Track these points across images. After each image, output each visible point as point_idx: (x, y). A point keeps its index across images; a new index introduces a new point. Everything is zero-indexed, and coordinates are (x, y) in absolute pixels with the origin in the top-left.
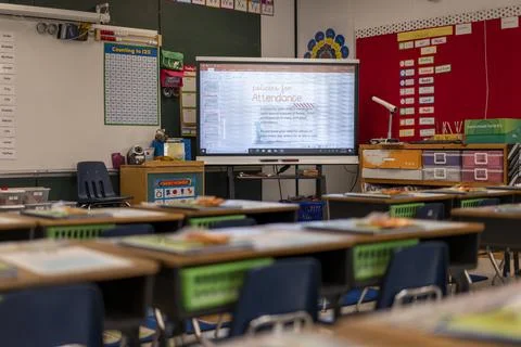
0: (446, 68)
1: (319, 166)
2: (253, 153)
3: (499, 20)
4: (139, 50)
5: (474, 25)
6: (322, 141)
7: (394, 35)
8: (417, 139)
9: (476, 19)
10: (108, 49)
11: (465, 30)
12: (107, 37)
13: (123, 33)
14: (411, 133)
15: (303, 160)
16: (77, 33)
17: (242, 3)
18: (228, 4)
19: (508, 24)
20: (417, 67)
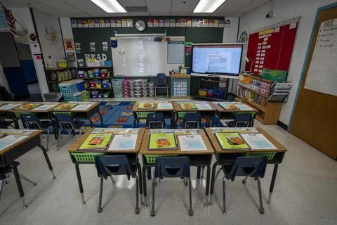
0: (269, 47)
1: (228, 79)
2: (206, 73)
3: (288, 26)
4: (176, 42)
5: (281, 28)
7: (258, 33)
8: (258, 73)
9: (282, 25)
10: (168, 43)
11: (277, 30)
12: (168, 40)
13: (172, 38)
14: (256, 70)
15: (221, 76)
16: (158, 40)
17: (216, 24)
18: (211, 25)
19: (293, 26)
20: (262, 45)
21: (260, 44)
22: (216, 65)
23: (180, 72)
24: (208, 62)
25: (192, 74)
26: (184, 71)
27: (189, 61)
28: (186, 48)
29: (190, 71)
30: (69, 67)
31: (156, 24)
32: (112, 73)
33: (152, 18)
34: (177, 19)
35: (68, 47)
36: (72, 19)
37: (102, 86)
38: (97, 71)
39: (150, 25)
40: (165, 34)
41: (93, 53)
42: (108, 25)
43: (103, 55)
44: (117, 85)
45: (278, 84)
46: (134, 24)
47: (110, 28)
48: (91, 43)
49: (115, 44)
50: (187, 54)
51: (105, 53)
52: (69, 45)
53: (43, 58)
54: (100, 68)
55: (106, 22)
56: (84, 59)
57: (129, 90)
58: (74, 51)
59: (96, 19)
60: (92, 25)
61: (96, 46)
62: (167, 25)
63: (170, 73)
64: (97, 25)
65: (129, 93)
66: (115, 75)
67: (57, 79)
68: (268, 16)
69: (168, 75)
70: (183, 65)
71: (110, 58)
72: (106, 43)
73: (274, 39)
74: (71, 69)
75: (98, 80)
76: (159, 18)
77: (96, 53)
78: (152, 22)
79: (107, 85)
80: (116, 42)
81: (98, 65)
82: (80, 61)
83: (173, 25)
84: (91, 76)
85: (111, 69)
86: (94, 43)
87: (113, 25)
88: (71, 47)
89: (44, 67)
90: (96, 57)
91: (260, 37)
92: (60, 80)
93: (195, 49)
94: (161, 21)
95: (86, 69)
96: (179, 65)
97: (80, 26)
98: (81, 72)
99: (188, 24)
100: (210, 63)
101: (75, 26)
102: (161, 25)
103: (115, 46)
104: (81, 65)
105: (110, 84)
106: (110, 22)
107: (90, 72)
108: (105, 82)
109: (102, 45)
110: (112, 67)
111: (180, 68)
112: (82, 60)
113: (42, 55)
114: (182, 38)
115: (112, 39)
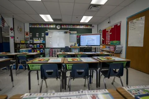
0: (111, 33)
1: (96, 48)
2: (86, 46)
3: (117, 25)
4: (73, 34)
5: (114, 26)
6: (95, 44)
7: (106, 29)
8: (108, 44)
9: (115, 25)
10: (70, 34)
11: (113, 27)
12: (70, 33)
13: (72, 32)
14: (107, 43)
15: (93, 47)
16: (66, 33)
17: (89, 27)
18: (87, 27)
19: (119, 25)
20: (108, 33)
21: (107, 33)
22: (90, 42)
23: (75, 45)
24: (87, 41)
25: (80, 46)
26: (77, 45)
27: (79, 41)
28: (77, 36)
29: (79, 45)
30: (26, 43)
31: (65, 27)
32: (45, 46)
33: (63, 24)
34: (74, 25)
35: (26, 35)
36: (30, 24)
37: (40, 52)
38: (38, 45)
39: (63, 27)
40: (69, 30)
41: (37, 37)
42: (45, 27)
43: (42, 38)
44: (47, 51)
45: (117, 46)
46: (56, 27)
47: (46, 28)
48: (37, 34)
49: (47, 34)
50: (78, 38)
51: (43, 37)
52: (27, 34)
53: (14, 38)
54: (40, 44)
55: (44, 25)
56: (33, 40)
57: (52, 53)
58: (29, 37)
59: (40, 24)
60: (38, 26)
61: (39, 35)
62: (69, 27)
63: (71, 46)
64: (40, 27)
65: (52, 55)
66: (46, 47)
67: (19, 47)
68: (109, 23)
69: (70, 47)
70: (76, 43)
71: (44, 40)
72: (43, 34)
73: (112, 30)
74: (26, 44)
75: (38, 49)
76: (66, 24)
77: (38, 38)
78: (64, 26)
79: (42, 51)
80: (48, 33)
81: (39, 42)
82: (31, 40)
83: (72, 27)
84: (35, 47)
85: (45, 44)
86: (38, 34)
87: (47, 27)
88: (28, 35)
89: (14, 42)
90: (38, 39)
91: (107, 31)
92: (21, 48)
93: (81, 36)
94: (67, 25)
95: (33, 44)
96: (74, 43)
97: (33, 26)
98: (31, 45)
99: (78, 27)
100: (87, 42)
101: (31, 26)
102: (67, 27)
103: (47, 35)
104: (31, 42)
105: (44, 51)
106: (46, 25)
107: (35, 45)
108: (42, 50)
109: (42, 34)
110: (45, 43)
111: (75, 44)
112: (32, 40)
113: (14, 37)
114: (76, 32)
115: (46, 32)
